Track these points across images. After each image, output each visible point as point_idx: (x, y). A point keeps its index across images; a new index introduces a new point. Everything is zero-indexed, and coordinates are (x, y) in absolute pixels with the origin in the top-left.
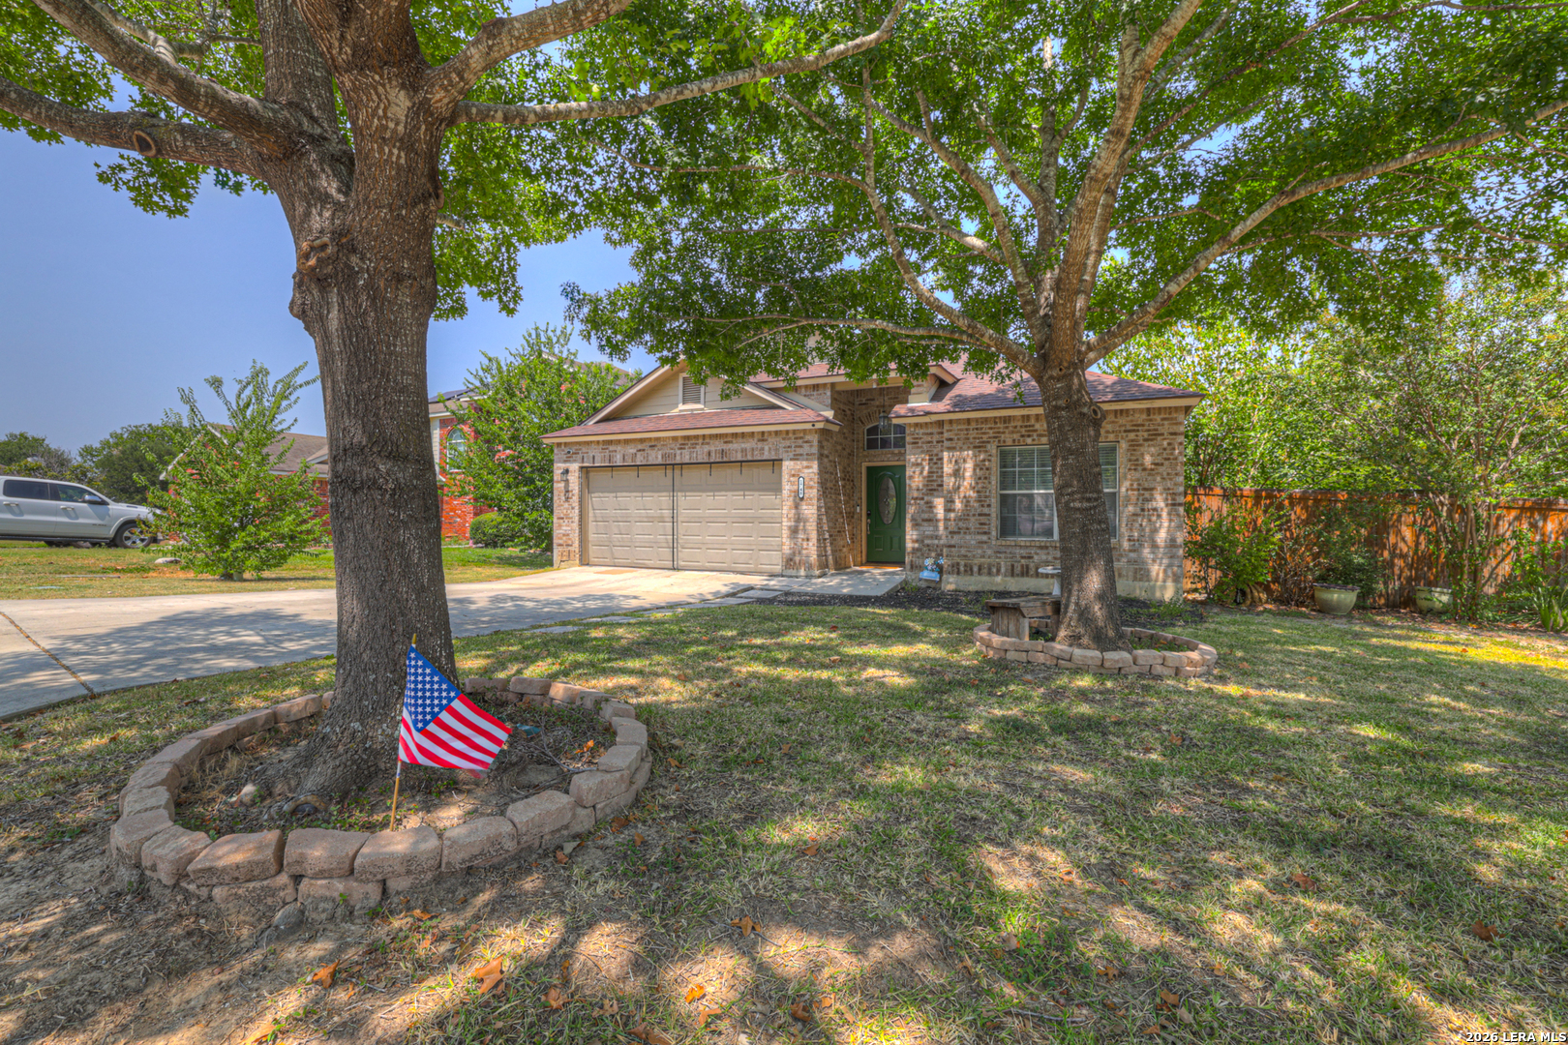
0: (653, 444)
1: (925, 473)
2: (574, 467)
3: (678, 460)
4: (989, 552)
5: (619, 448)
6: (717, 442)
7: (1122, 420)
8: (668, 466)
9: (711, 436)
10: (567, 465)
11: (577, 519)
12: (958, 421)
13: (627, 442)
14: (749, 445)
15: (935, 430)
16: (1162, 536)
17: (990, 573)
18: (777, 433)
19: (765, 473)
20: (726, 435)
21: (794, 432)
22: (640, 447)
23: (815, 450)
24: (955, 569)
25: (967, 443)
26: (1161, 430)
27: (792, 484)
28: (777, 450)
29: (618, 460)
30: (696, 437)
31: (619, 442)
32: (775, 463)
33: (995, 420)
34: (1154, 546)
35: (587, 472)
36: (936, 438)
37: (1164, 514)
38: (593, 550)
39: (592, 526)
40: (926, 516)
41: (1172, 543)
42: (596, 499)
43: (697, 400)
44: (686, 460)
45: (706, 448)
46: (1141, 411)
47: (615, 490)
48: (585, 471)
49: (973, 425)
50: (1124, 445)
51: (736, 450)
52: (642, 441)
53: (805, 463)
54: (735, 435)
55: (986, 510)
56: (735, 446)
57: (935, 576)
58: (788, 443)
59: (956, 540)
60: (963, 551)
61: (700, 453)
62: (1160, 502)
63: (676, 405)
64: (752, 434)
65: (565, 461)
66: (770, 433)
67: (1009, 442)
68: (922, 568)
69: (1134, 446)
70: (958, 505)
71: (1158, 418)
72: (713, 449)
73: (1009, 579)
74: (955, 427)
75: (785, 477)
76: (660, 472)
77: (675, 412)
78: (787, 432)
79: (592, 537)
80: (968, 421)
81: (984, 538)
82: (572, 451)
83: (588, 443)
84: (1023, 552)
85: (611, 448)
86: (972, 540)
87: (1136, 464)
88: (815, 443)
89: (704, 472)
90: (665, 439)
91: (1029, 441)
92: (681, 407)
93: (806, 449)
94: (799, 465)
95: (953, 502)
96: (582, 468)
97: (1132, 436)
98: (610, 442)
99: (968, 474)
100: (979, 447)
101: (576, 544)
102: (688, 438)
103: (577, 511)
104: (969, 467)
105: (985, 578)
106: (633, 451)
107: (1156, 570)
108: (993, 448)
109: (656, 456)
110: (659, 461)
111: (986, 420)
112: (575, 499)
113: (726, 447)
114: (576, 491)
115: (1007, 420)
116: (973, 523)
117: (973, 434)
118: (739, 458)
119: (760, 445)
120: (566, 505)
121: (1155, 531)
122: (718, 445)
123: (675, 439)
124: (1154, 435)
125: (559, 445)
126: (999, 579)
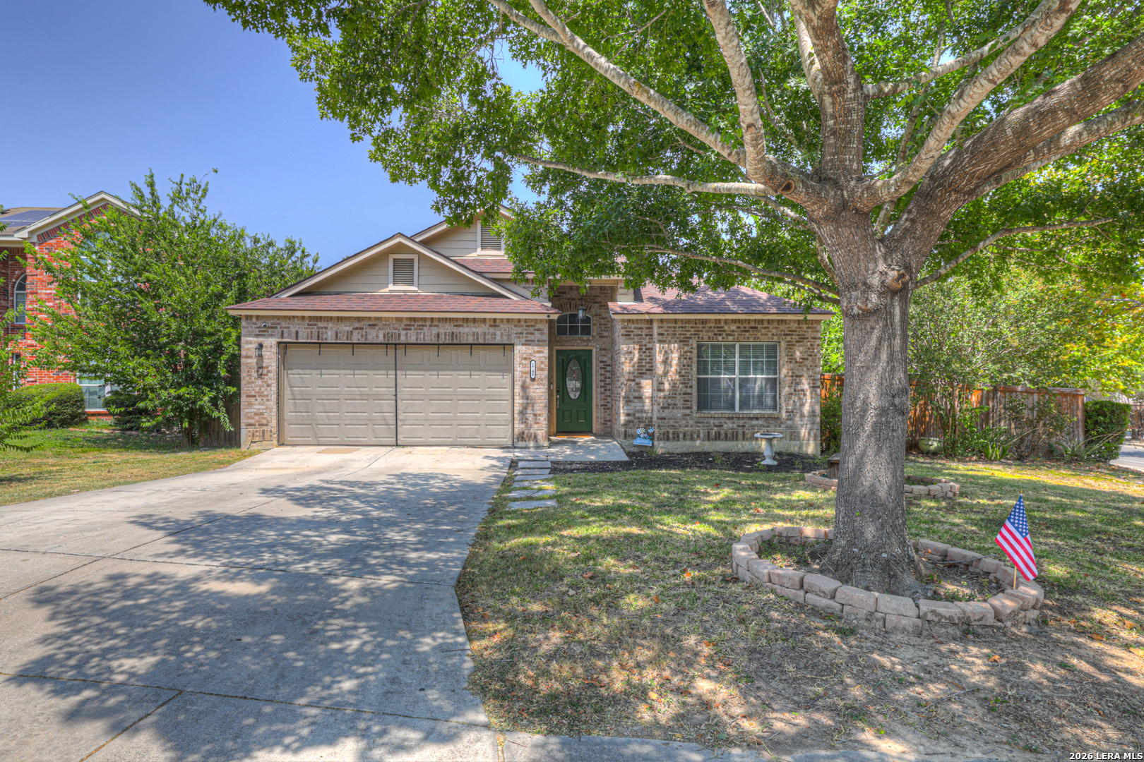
0: (374, 323)
1: (636, 360)
2: (271, 342)
3: (403, 339)
4: (691, 422)
5: (330, 325)
6: (447, 325)
7: (782, 327)
8: (391, 345)
9: (440, 320)
10: (261, 339)
11: (274, 397)
12: (668, 321)
13: (340, 319)
14: (480, 329)
15: (644, 326)
16: (806, 409)
17: (692, 439)
18: (508, 320)
19: (495, 355)
20: (457, 319)
21: (526, 320)
22: (356, 325)
23: (545, 337)
24: (665, 437)
25: (674, 337)
26: (807, 335)
27: (524, 366)
28: (509, 335)
29: (329, 336)
30: (424, 319)
31: (331, 319)
32: (508, 346)
33: (696, 321)
34: (802, 416)
35: (286, 348)
36: (645, 332)
37: (808, 393)
38: (289, 429)
39: (288, 405)
40: (636, 394)
41: (813, 414)
42: (294, 376)
43: (411, 282)
44: (413, 339)
45: (435, 330)
46: (794, 321)
47: (319, 367)
48: (283, 346)
49: (679, 324)
50: (783, 344)
51: (467, 333)
52: (359, 319)
53: (536, 348)
54: (467, 320)
55: (689, 390)
56: (465, 330)
57: (648, 443)
58: (520, 330)
59: (666, 413)
60: (671, 422)
61: (428, 335)
62: (805, 385)
63: (386, 285)
64: (484, 320)
65: (257, 336)
66: (502, 320)
67: (706, 338)
68: (634, 436)
69: (790, 346)
70: (667, 386)
71: (805, 326)
72: (442, 331)
73: (707, 443)
74: (665, 324)
75: (517, 360)
76: (382, 350)
77: (385, 291)
78: (519, 320)
79: (289, 414)
80: (676, 321)
81: (688, 412)
82: (267, 326)
83: (289, 318)
84: (717, 422)
85: (320, 324)
86: (679, 413)
87: (791, 359)
88: (546, 331)
89: (432, 352)
90: (387, 319)
91: (720, 338)
92: (391, 287)
93: (537, 336)
94: (530, 349)
95: (663, 383)
96: (279, 343)
97: (789, 338)
98: (320, 319)
99: (675, 362)
100: (684, 341)
101: (274, 423)
102: (415, 319)
103: (274, 389)
104: (675, 356)
105: (688, 443)
106: (349, 329)
107: (804, 432)
108: (694, 343)
109: (377, 335)
110: (381, 339)
111: (689, 321)
112: (273, 375)
113: (455, 330)
114: (273, 367)
115: (704, 322)
116: (679, 401)
117: (679, 331)
118: (470, 340)
119: (492, 330)
120: (259, 382)
121: (802, 405)
122: (449, 328)
123: (398, 319)
124: (802, 339)
125: (248, 318)
126: (698, 443)
